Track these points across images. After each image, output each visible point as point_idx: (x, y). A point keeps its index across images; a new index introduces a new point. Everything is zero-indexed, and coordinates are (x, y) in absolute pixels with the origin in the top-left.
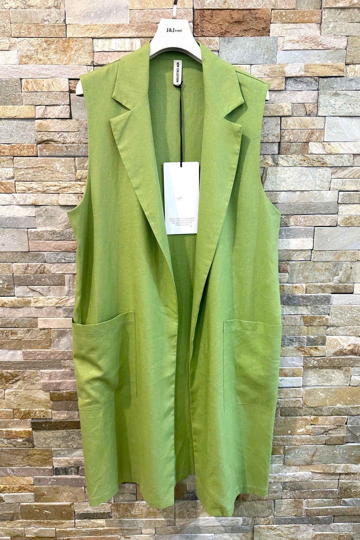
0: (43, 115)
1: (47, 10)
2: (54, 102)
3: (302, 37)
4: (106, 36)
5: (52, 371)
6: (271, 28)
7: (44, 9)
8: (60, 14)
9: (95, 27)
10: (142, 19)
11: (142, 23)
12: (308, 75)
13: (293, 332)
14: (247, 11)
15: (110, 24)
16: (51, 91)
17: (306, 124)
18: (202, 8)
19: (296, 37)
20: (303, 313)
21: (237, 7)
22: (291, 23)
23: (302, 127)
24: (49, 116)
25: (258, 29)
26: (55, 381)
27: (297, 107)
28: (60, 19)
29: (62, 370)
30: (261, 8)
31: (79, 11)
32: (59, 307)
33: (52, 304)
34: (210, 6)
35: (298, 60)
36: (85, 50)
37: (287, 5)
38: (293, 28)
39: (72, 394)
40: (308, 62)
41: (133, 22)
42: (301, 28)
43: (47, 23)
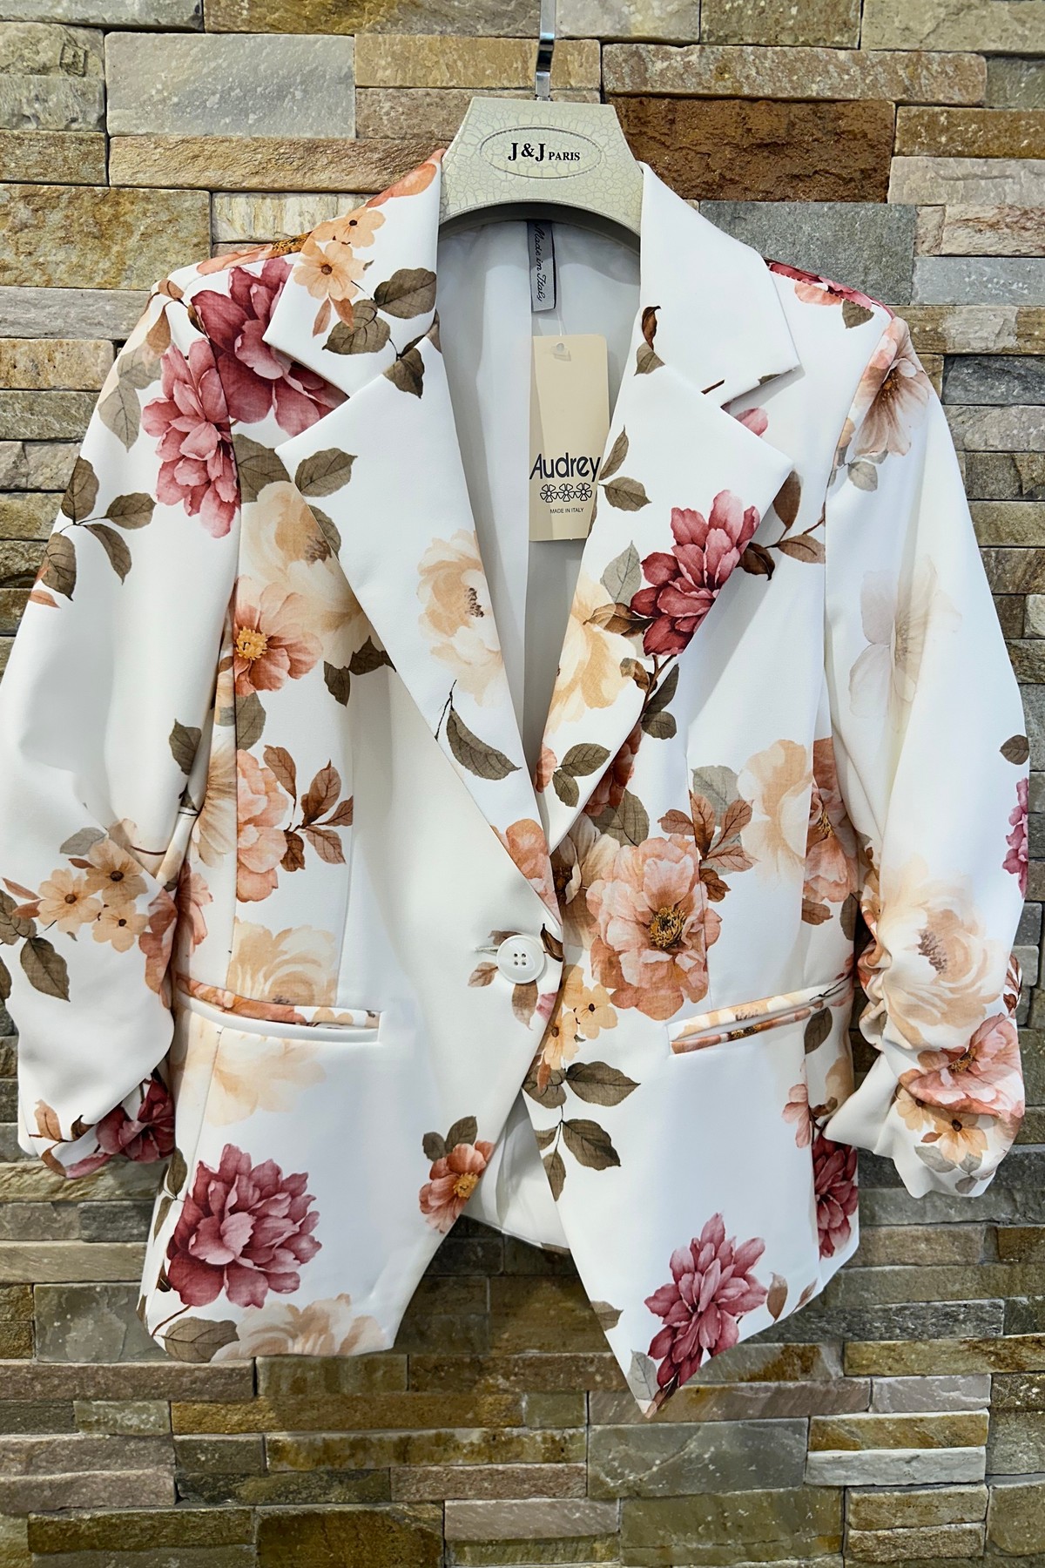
0: (13, 478)
1: (36, 76)
2: (57, 426)
3: (1011, 207)
4: (262, 183)
5: (34, 1439)
6: (892, 173)
7: (20, 75)
8: (84, 94)
9: (222, 148)
10: (405, 123)
11: (403, 138)
12: (1029, 347)
13: (957, 1287)
14: (803, 105)
15: (279, 140)
16: (45, 386)
17: (1020, 529)
18: (636, 90)
19: (988, 208)
20: (994, 1217)
21: (767, 91)
22: (969, 156)
23: (1001, 540)
24: (38, 480)
25: (844, 173)
26: (48, 1477)
27: (987, 464)
28: (84, 113)
29: (75, 1437)
30: (856, 97)
31: (159, 86)
32: (65, 1203)
33: (36, 1190)
34: (664, 84)
35: (993, 291)
36: (180, 235)
37: (956, 88)
38: (976, 176)
39: (112, 1525)
40: (1031, 301)
41: (371, 134)
42: (1007, 177)
43: (32, 126)
